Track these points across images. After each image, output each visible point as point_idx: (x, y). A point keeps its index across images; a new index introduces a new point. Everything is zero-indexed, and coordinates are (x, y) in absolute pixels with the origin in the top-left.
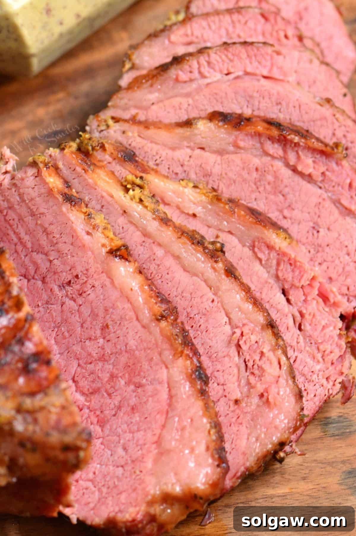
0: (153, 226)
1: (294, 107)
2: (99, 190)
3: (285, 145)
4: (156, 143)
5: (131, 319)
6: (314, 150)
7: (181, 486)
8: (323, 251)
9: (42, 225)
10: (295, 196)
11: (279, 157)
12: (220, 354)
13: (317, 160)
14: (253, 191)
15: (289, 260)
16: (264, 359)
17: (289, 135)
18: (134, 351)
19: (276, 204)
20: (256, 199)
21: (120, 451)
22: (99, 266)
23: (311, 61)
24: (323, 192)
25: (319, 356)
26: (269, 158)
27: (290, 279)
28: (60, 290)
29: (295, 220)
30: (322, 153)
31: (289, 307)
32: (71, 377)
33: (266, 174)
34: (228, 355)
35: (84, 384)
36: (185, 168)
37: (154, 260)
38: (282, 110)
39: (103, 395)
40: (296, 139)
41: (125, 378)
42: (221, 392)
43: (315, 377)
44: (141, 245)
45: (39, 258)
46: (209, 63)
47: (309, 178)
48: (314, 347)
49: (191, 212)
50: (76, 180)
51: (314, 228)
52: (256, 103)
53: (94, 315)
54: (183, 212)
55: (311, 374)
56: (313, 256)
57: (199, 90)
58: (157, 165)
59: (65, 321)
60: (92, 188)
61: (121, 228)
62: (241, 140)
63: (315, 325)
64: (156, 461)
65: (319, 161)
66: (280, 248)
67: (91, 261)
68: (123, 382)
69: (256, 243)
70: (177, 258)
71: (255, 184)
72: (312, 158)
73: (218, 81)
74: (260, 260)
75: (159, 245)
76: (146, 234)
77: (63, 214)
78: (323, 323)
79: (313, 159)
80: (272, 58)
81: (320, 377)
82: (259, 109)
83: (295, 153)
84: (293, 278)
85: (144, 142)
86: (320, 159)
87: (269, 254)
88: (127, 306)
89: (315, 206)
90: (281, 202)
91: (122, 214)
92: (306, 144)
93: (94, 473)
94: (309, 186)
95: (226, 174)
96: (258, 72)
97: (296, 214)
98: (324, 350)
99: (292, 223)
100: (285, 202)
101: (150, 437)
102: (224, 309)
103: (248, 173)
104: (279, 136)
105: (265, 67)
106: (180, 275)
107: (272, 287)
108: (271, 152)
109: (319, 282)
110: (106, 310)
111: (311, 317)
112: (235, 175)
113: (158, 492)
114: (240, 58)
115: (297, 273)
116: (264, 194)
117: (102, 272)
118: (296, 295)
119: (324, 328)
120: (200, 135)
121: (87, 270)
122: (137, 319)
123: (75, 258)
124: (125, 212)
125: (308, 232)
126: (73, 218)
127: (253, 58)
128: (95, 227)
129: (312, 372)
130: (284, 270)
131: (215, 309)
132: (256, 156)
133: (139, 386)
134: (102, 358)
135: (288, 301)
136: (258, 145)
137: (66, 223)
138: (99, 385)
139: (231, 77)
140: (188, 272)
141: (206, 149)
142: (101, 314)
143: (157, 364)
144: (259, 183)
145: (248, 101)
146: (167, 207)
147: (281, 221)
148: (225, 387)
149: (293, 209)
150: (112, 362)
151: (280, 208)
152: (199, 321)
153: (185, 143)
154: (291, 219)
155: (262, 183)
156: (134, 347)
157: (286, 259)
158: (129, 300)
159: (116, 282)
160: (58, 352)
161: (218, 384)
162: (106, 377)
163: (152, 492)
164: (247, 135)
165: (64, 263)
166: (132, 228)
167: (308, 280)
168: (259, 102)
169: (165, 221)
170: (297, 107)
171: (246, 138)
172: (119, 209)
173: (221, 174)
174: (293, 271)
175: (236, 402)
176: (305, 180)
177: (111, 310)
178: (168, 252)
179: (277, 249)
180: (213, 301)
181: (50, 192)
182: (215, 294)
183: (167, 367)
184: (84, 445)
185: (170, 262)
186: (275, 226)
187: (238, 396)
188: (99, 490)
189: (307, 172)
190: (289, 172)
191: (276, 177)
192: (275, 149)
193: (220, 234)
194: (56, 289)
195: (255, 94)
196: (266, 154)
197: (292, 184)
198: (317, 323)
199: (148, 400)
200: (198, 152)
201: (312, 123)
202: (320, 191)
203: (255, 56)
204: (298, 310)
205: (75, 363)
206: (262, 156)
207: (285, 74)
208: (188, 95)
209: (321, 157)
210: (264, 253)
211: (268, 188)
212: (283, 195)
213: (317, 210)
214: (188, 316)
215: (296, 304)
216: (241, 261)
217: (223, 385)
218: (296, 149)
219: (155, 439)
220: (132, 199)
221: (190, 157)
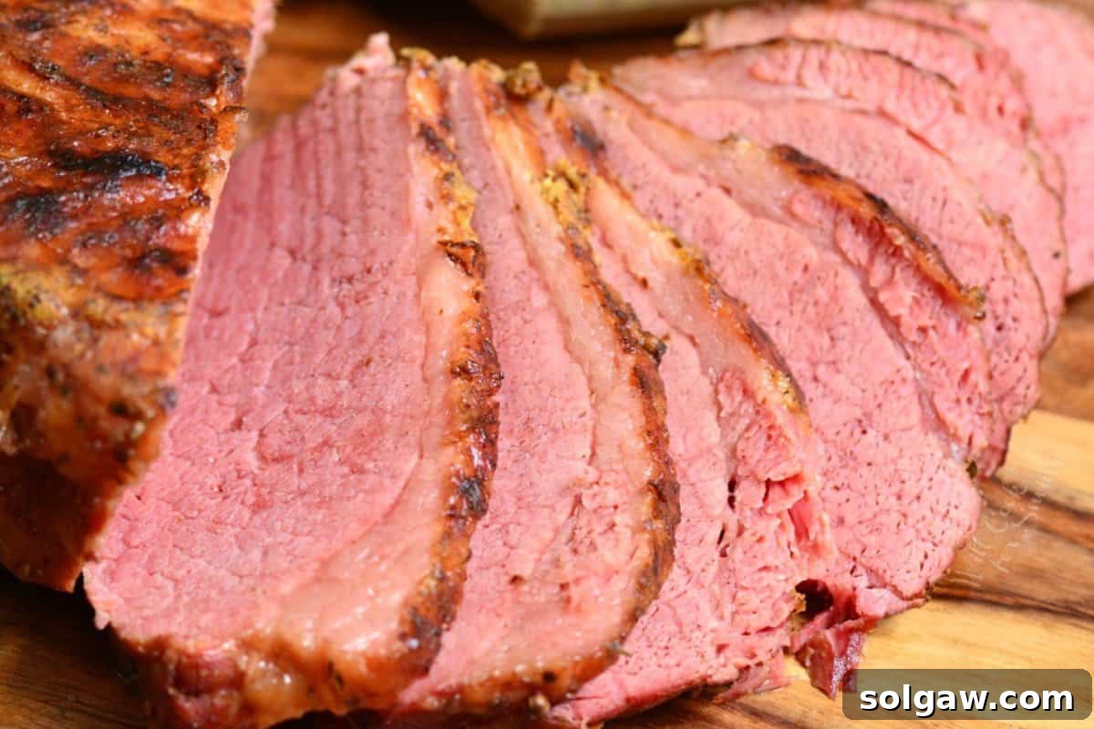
0: (553, 251)
1: (934, 199)
2: (494, 152)
3: (877, 245)
4: (652, 148)
5: (413, 360)
6: (925, 279)
7: (316, 638)
8: (856, 470)
9: (363, 170)
10: (852, 347)
11: (856, 262)
12: (541, 500)
13: (923, 301)
14: (779, 305)
15: (771, 427)
16: (610, 535)
17: (890, 225)
18: (385, 412)
19: (812, 348)
20: (778, 323)
21: (256, 555)
22: (413, 261)
23: (1024, 170)
24: (910, 369)
25: (728, 608)
26: (838, 259)
27: (753, 461)
28: (332, 286)
29: (832, 391)
30: (940, 291)
31: (725, 509)
32: (260, 426)
33: (819, 285)
34: (552, 507)
35: (274, 442)
36: (680, 212)
37: (524, 310)
38: (909, 195)
39: (292, 468)
40: (900, 240)
41: (343, 451)
42: (501, 556)
43: (697, 634)
44: (516, 277)
45: (330, 226)
46: (822, 66)
47: (892, 324)
48: (728, 590)
49: (641, 274)
50: (466, 125)
51: (860, 421)
52: (869, 164)
53: (360, 340)
54: (628, 271)
55: (694, 627)
56: (831, 469)
57: (782, 102)
58: (635, 187)
59: (309, 336)
60: (484, 144)
61: (497, 234)
62: (801, 201)
63: (755, 557)
64: (303, 588)
65: (927, 304)
66: (764, 401)
67: (406, 248)
68: (336, 457)
69: (728, 375)
70: (565, 322)
71: (791, 294)
72: (916, 291)
73: (822, 103)
74: (720, 408)
75: (546, 287)
76: (533, 262)
77: (406, 157)
78: (770, 560)
79: (917, 295)
80: (942, 108)
81: (708, 639)
82: (868, 177)
83: (888, 270)
84: (759, 461)
85: (631, 137)
86: (931, 302)
87: (741, 403)
88: (420, 338)
89: (882, 383)
90: (821, 349)
91: (512, 212)
92: (915, 258)
93: (189, 572)
94: (888, 343)
95: (746, 253)
96: (902, 118)
97: (840, 382)
98: (743, 601)
99: (824, 395)
100: (829, 351)
101: (320, 549)
102: (594, 434)
103: (787, 269)
104: (871, 222)
105: (920, 116)
106: (553, 353)
107: (714, 464)
108: (845, 246)
109: (805, 492)
110: (382, 337)
111: (755, 539)
112: (762, 261)
113: (268, 631)
114: (882, 81)
115: (772, 455)
116: (797, 320)
117: (414, 274)
118: (749, 493)
119: (766, 568)
120: (734, 162)
121: (391, 263)
122: (423, 366)
123: (384, 238)
124: (518, 207)
125: (845, 424)
126: (416, 169)
127: (907, 93)
128: (446, 198)
129: (699, 626)
130: (751, 442)
131: (577, 428)
132: (815, 243)
133: (358, 470)
134: (329, 412)
135: (731, 501)
136: (828, 225)
137: (401, 176)
138: (296, 450)
139: (849, 104)
140: (570, 352)
141: (734, 194)
142: (371, 339)
143: (408, 445)
144: (797, 296)
145: (856, 155)
146: (605, 250)
147: (805, 380)
148: (512, 552)
149: (838, 371)
150: (338, 421)
151: (815, 359)
152: (539, 438)
153: (701, 168)
154: (825, 386)
155: (804, 297)
156: (389, 408)
157: (765, 424)
158: (428, 333)
159: (423, 294)
160: (266, 382)
161: (505, 544)
162: (314, 440)
163: (259, 626)
164: (815, 196)
165: (363, 242)
166: (515, 242)
167: (784, 474)
168: (875, 164)
169: (579, 253)
170: (940, 202)
171: (813, 202)
172: (511, 198)
173: (738, 249)
174: (767, 449)
175: (516, 580)
176: (886, 329)
177: (389, 337)
178: (554, 305)
179: (760, 399)
180: (583, 415)
181: (404, 117)
182: (594, 406)
183: (421, 457)
184: (150, 413)
185: (548, 324)
186: (779, 364)
187: (526, 571)
188: (178, 596)
189: (893, 310)
190: (862, 301)
191: (834, 297)
192: (855, 245)
193: (674, 335)
194: (326, 281)
195: (875, 147)
196: (836, 247)
197: (858, 323)
198: (759, 555)
199: (355, 496)
200: (716, 193)
201: (955, 247)
202: (902, 362)
203: (913, 89)
204: (738, 521)
205: (281, 407)
206: (825, 248)
207: (950, 144)
208: (758, 105)
209: (932, 298)
210: (733, 400)
211: (811, 310)
212: (832, 339)
213: (880, 392)
214: (526, 423)
215: (742, 510)
216: (685, 398)
217: (512, 548)
218: (893, 261)
219: (327, 555)
220: (542, 193)
221: (698, 195)
